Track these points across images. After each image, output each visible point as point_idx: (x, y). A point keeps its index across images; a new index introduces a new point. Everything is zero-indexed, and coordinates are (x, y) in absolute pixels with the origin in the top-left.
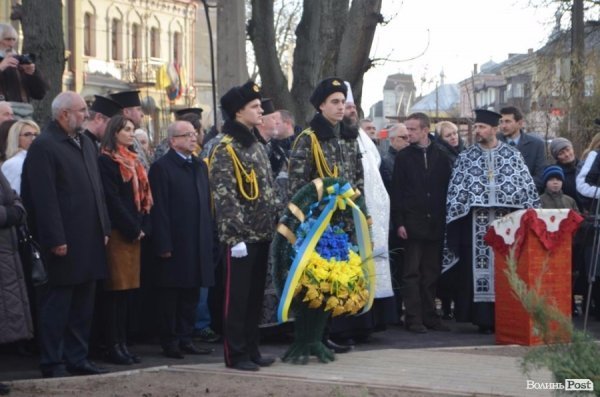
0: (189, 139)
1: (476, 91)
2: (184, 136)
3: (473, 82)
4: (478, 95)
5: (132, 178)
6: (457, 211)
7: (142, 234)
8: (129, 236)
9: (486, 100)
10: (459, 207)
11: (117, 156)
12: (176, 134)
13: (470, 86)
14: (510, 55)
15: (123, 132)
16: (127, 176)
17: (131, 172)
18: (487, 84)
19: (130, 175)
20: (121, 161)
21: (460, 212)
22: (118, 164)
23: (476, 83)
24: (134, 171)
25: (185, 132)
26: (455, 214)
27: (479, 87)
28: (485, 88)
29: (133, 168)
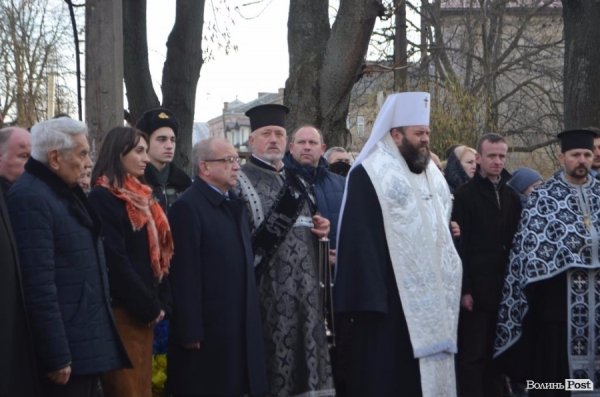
0: (230, 166)
1: (228, 129)
2: (223, 160)
3: (224, 121)
4: (229, 134)
5: (146, 225)
6: (537, 270)
7: (163, 313)
8: (141, 317)
9: (238, 139)
10: (539, 265)
11: (122, 190)
12: (210, 157)
13: (221, 124)
14: (260, 94)
15: (133, 154)
16: (138, 221)
17: (145, 215)
18: (240, 123)
19: (143, 220)
20: (128, 198)
21: (541, 273)
22: (124, 202)
23: (228, 121)
24: (149, 213)
25: (224, 156)
26: (534, 275)
27: (231, 126)
28: (237, 127)
29: (146, 208)
